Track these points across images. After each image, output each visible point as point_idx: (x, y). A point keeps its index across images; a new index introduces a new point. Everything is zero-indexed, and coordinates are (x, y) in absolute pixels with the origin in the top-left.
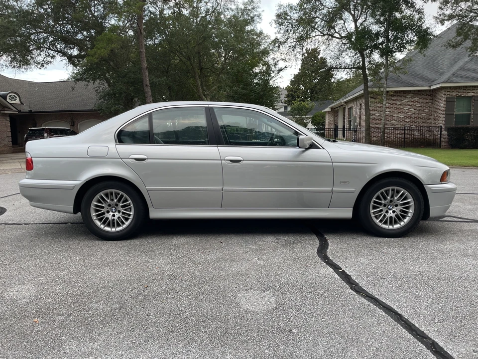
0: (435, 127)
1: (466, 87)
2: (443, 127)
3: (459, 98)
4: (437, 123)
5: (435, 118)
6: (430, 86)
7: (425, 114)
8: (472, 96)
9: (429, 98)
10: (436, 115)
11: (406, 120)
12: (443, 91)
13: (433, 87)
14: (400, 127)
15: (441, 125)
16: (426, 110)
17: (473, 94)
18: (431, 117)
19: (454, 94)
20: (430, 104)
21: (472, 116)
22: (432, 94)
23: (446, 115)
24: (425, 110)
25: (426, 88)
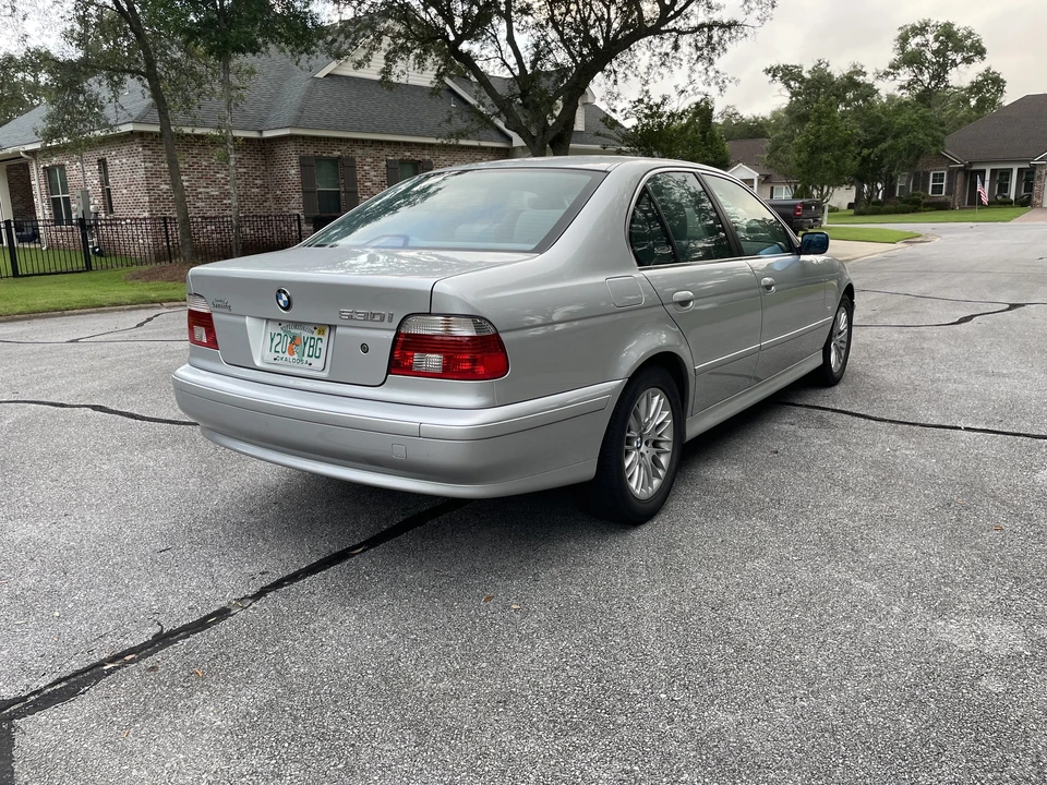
0: (283, 217)
1: (328, 139)
2: (303, 217)
3: (319, 159)
4: (285, 209)
5: (277, 199)
6: (261, 132)
7: (257, 190)
8: (339, 157)
9: (259, 156)
10: (278, 192)
11: (225, 202)
12: (291, 143)
13: (267, 134)
14: (215, 218)
15: (297, 212)
16: (258, 182)
17: (339, 153)
18: (269, 196)
19: (310, 151)
20: (263, 168)
21: (343, 194)
22: (263, 149)
23: (304, 192)
24: (256, 182)
25: (254, 135)
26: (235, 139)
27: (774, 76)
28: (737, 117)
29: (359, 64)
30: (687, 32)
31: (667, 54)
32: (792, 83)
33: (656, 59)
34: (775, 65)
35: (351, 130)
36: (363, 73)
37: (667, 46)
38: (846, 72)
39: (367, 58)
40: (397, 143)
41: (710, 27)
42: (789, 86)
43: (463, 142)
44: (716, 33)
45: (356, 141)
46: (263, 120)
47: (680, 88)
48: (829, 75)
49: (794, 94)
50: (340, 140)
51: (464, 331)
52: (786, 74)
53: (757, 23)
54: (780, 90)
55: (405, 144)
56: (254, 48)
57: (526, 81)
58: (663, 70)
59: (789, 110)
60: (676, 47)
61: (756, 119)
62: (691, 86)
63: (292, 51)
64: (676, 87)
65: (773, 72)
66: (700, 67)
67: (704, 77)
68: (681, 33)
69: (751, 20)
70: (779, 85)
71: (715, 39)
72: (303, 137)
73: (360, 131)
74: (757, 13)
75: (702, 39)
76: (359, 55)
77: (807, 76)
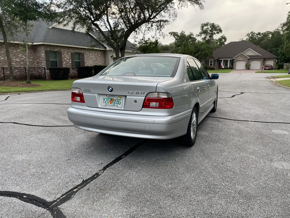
0: (39, 68)
1: (54, 46)
2: (46, 68)
3: (51, 51)
4: (40, 66)
5: (38, 63)
6: (33, 43)
7: (31, 60)
8: (57, 51)
9: (32, 50)
10: (38, 61)
11: (21, 63)
12: (42, 46)
13: (35, 44)
14: (18, 68)
15: (44, 66)
16: (32, 57)
17: (57, 50)
18: (35, 62)
19: (48, 49)
20: (33, 53)
21: (58, 62)
22: (34, 48)
23: (46, 61)
24: (31, 57)
26: (28, 45)
27: (171, 35)
28: (161, 45)
29: (65, 25)
30: (154, 22)
31: (149, 27)
32: (176, 36)
33: (147, 28)
34: (171, 32)
35: (61, 43)
36: (66, 28)
37: (150, 25)
38: (189, 34)
39: (67, 24)
40: (74, 48)
41: (161, 21)
42: (175, 37)
43: (95, 48)
44: (162, 23)
45: (62, 46)
46: (33, 39)
47: (153, 36)
48: (185, 35)
49: (176, 39)
50: (57, 46)
51: (165, 96)
52: (174, 34)
53: (172, 21)
54: (173, 38)
55: (76, 48)
56: (35, 19)
57: (113, 32)
58: (148, 31)
59: (175, 43)
60: (152, 26)
61: (166, 46)
62: (155, 36)
63: (46, 21)
64: (152, 36)
65: (171, 33)
66: (158, 31)
67: (159, 34)
68: (153, 22)
69: (171, 20)
70: (173, 37)
71: (162, 24)
72: (46, 45)
73: (63, 44)
74: (172, 18)
75: (158, 24)
76: (65, 22)
77: (179, 35)
